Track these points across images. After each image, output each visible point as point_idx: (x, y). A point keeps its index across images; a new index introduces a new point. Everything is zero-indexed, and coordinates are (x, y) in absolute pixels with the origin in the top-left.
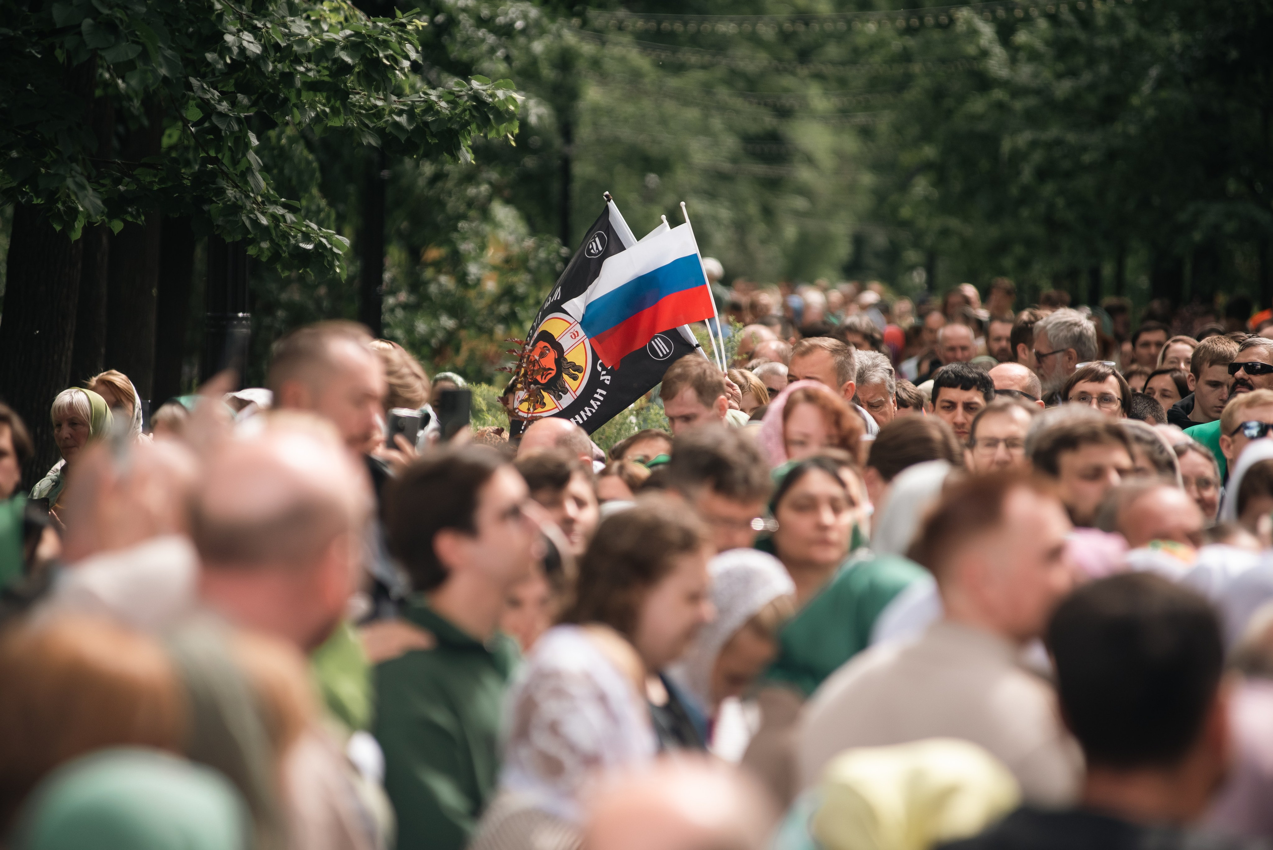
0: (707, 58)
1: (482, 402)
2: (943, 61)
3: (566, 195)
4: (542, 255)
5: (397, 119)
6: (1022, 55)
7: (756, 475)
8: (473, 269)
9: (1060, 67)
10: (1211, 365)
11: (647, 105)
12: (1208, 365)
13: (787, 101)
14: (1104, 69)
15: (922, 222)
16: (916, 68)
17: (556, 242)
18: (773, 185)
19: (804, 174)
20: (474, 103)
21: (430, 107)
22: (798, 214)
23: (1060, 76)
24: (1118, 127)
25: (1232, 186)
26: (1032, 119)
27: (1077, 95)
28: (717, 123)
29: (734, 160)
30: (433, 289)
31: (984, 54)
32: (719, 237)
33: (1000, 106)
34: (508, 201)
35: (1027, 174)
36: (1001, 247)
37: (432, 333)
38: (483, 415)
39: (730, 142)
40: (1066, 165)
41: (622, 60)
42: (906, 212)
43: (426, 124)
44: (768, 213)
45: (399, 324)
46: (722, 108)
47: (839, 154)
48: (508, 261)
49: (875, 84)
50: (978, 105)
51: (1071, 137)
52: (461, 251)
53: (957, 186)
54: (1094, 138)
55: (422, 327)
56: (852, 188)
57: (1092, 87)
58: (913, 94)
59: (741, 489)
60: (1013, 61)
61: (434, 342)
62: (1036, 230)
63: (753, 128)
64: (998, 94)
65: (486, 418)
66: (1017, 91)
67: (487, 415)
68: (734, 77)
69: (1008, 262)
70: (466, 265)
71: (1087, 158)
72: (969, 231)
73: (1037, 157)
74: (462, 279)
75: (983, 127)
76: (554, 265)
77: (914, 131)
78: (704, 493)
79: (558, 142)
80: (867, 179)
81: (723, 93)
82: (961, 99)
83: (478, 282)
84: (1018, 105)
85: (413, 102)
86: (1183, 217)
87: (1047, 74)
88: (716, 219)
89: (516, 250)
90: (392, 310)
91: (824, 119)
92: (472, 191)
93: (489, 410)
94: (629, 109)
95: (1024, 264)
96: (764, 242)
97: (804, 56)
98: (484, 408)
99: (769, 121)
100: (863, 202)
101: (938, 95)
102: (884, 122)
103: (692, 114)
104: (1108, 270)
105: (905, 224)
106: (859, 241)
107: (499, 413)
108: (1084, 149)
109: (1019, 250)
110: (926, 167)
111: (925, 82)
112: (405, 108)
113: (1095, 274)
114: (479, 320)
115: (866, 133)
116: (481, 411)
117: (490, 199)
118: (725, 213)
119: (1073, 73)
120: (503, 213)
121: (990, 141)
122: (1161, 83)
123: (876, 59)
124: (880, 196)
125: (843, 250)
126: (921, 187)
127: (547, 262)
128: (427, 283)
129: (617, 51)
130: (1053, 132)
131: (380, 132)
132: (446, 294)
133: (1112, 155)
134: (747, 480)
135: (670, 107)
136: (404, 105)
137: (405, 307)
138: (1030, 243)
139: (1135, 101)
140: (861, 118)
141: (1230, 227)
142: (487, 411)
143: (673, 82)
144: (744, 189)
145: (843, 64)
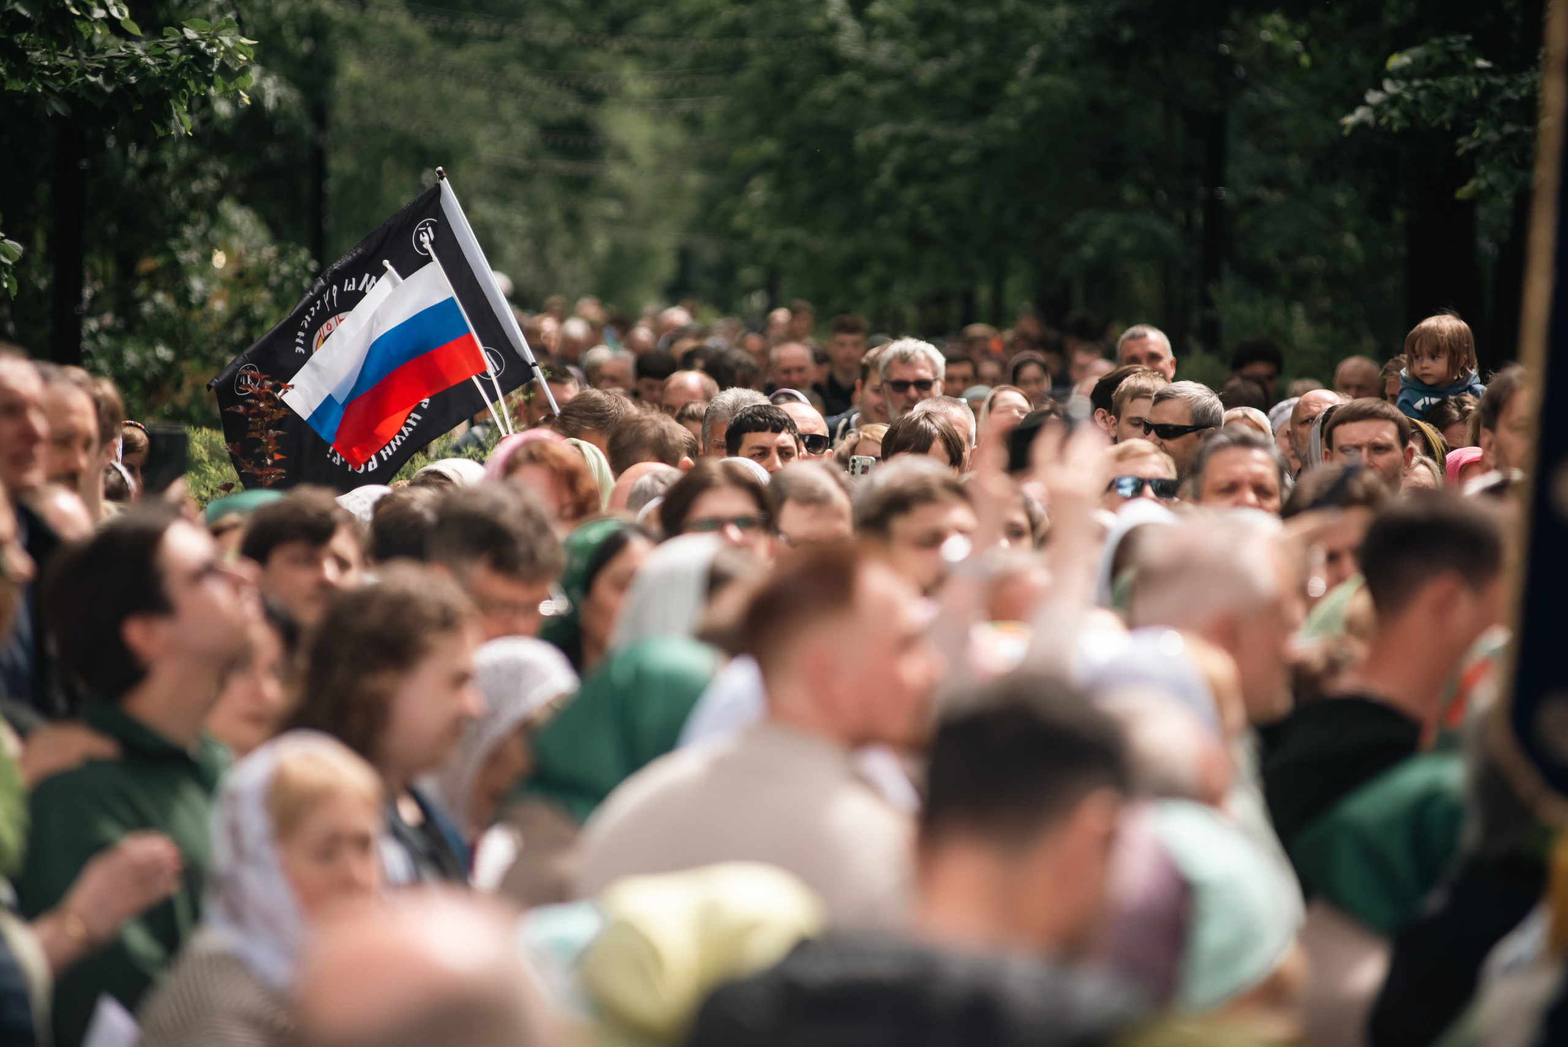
0: (494, 28)
1: (203, 450)
2: (784, 35)
3: (319, 195)
4: (285, 269)
5: (92, 79)
6: (878, 30)
7: (543, 549)
8: (197, 284)
9: (925, 45)
10: (1132, 400)
11: (421, 84)
12: (1130, 399)
13: (596, 83)
14: (977, 48)
15: (760, 233)
16: (752, 44)
17: (304, 254)
18: (580, 185)
19: (617, 173)
20: (192, 57)
21: (134, 64)
22: (611, 223)
23: (925, 57)
24: (993, 121)
25: (1130, 194)
26: (892, 108)
27: (945, 80)
28: (509, 108)
29: (530, 155)
30: (147, 308)
31: (833, 28)
32: (513, 250)
33: (852, 92)
34: (243, 201)
35: (886, 177)
36: (856, 265)
37: (145, 364)
38: (205, 467)
39: (525, 133)
40: (932, 165)
41: (390, 27)
42: (740, 221)
43: (128, 85)
44: (573, 220)
45: (103, 353)
46: (515, 90)
47: (658, 147)
48: (241, 274)
49: (701, 63)
50: (826, 91)
51: (939, 132)
52: (182, 262)
53: (803, 190)
54: (966, 133)
55: (132, 357)
56: (675, 192)
57: (963, 71)
58: (747, 77)
59: (523, 567)
60: (868, 38)
61: (147, 375)
62: (897, 245)
63: (554, 115)
64: (850, 78)
65: (208, 471)
66: (875, 75)
67: (209, 467)
68: (530, 52)
69: (863, 283)
70: (188, 279)
71: (958, 157)
72: (820, 244)
73: (898, 155)
74: (183, 297)
75: (833, 117)
76: (301, 281)
77: (748, 121)
78: (479, 572)
79: (309, 129)
80: (694, 180)
81: (516, 72)
82: (808, 84)
83: (203, 302)
84: (876, 91)
85: (111, 58)
86: (1072, 229)
87: (908, 55)
88: (508, 227)
89: (252, 260)
90: (93, 336)
91: (641, 105)
92: (196, 187)
93: (211, 461)
94: (398, 89)
95: (883, 286)
96: (568, 256)
97: (617, 26)
98: (206, 458)
99: (572, 107)
100: (689, 208)
101: (778, 77)
102: (713, 109)
103: (478, 96)
104: (984, 294)
105: (742, 236)
106: (684, 256)
107: (224, 464)
108: (955, 146)
109: (878, 269)
110: (766, 165)
111: (761, 62)
112: (103, 67)
113: (968, 298)
114: (205, 348)
115: (692, 122)
116: (201, 461)
117: (219, 196)
118: (520, 220)
119: (939, 53)
120: (238, 216)
121: (842, 136)
122: (1043, 66)
123: (703, 33)
124: (709, 202)
125: (665, 268)
126: (758, 192)
127: (291, 277)
128: (138, 302)
129: (383, 17)
130: (916, 125)
131: (68, 97)
132: (162, 314)
133: (987, 156)
134: (532, 556)
135: (450, 87)
136: (100, 63)
137: (109, 332)
138: (891, 260)
139: (1013, 89)
140: (685, 105)
141: (1127, 242)
142: (209, 461)
143: (455, 57)
144: (544, 190)
145: (663, 37)
